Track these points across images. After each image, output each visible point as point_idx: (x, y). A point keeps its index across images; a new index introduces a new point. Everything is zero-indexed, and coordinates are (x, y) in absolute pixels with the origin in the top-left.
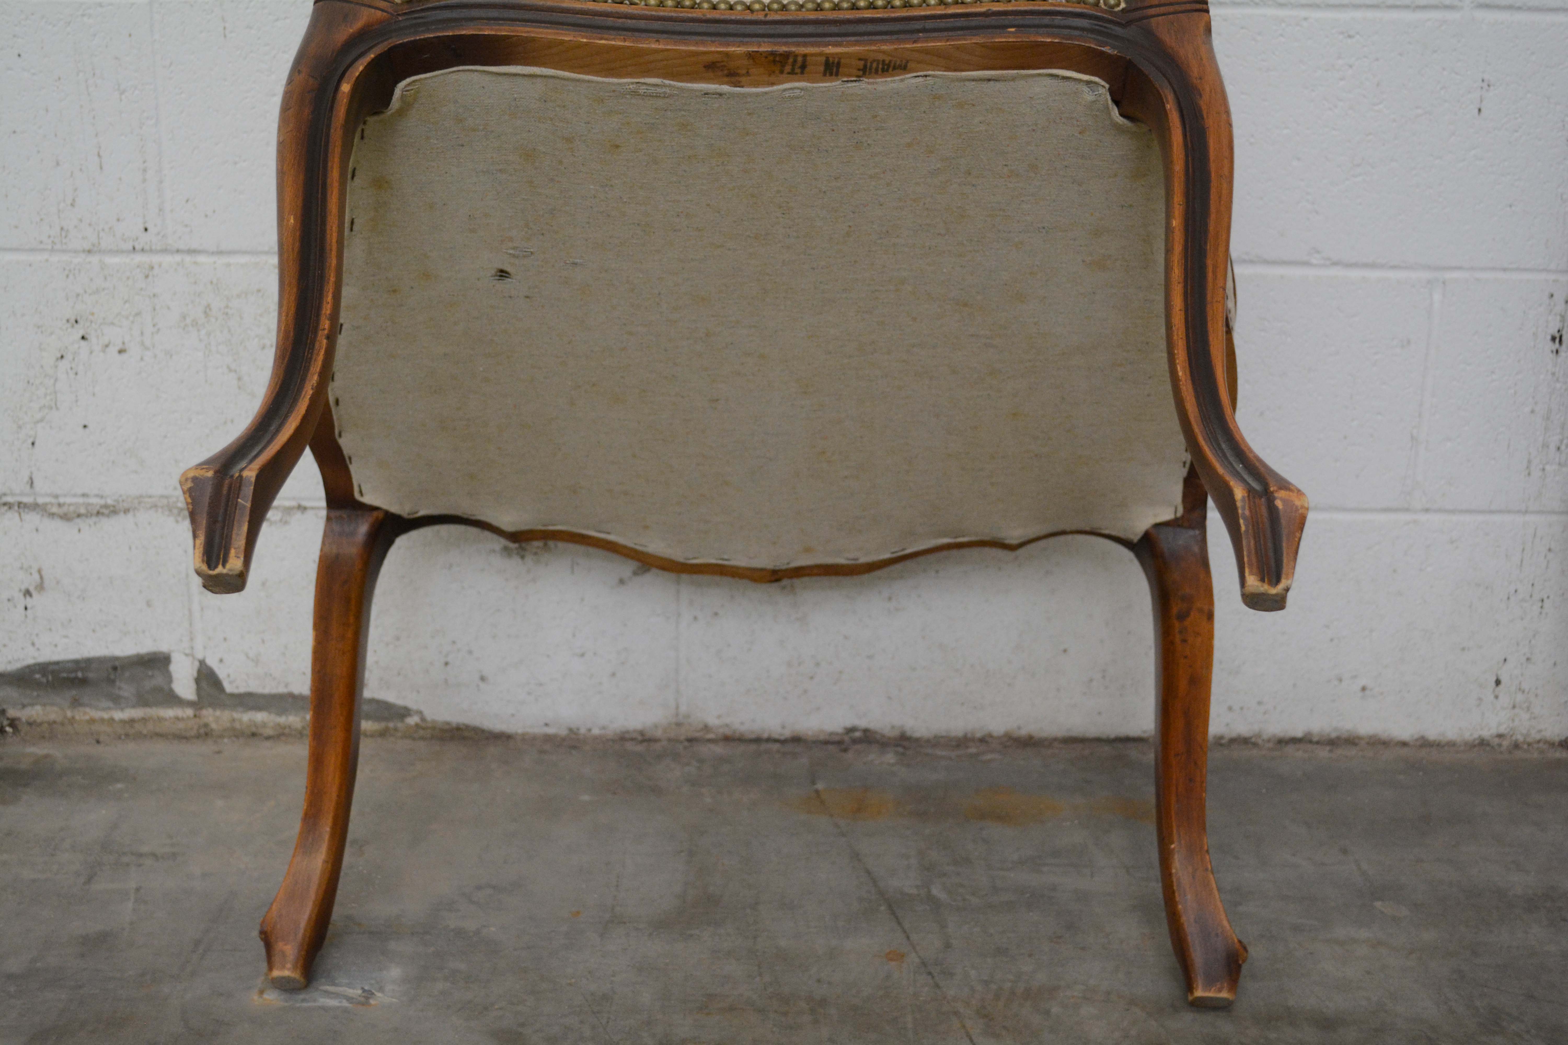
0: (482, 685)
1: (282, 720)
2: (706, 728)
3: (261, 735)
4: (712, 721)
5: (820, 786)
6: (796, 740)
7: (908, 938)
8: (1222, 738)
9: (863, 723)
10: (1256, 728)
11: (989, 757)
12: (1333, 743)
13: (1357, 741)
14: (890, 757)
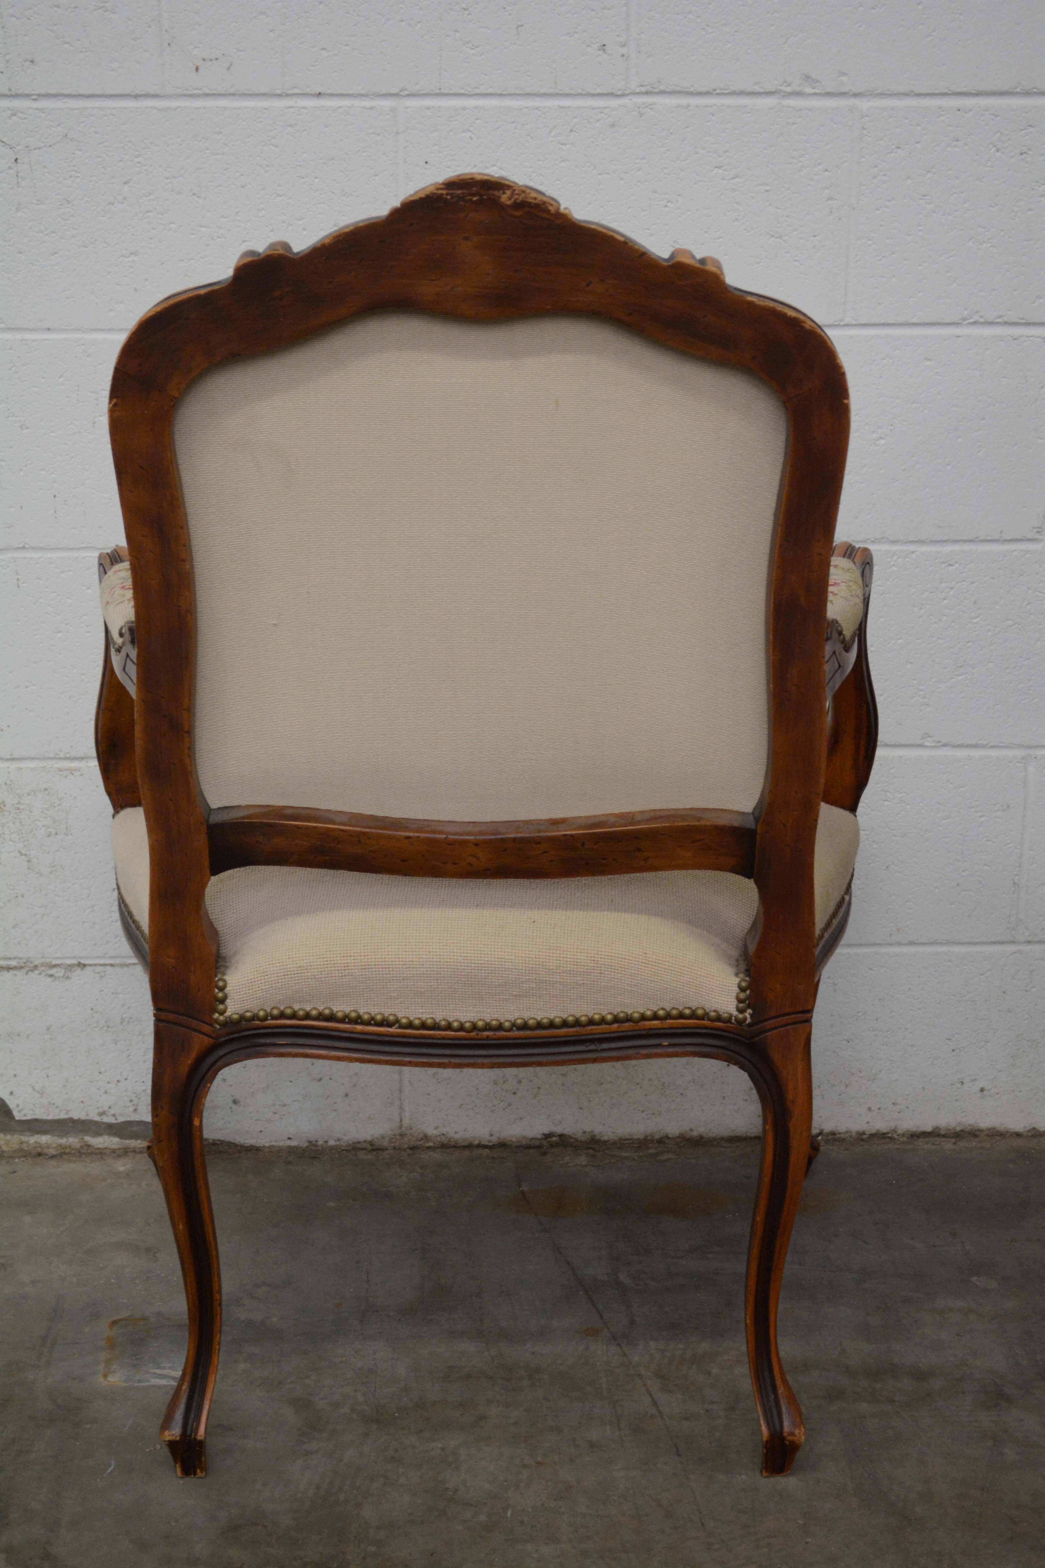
0: (234, 1107)
1: (63, 1141)
2: (426, 1137)
3: (46, 1155)
4: (431, 1131)
5: (525, 1188)
6: (502, 1145)
7: (601, 1317)
8: (864, 1133)
9: (559, 1130)
10: (892, 1124)
11: (665, 1157)
12: (958, 1135)
13: (977, 1133)
14: (582, 1160)
